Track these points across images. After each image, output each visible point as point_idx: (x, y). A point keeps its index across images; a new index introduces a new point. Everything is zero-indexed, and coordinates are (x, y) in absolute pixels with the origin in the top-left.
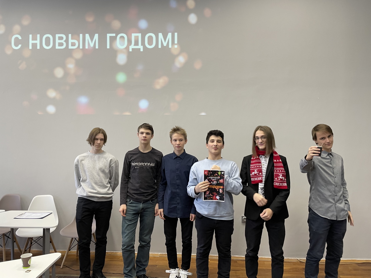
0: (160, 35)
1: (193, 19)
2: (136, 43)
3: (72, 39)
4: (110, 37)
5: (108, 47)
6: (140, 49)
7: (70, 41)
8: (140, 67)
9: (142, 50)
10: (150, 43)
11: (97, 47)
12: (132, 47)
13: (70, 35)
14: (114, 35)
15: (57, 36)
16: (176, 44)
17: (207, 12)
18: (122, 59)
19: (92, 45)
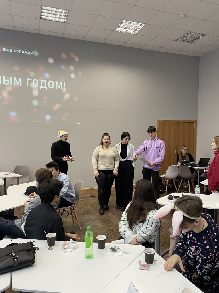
0: (56, 82)
1: (73, 76)
2: (44, 85)
3: (5, 79)
4: (29, 80)
5: (28, 86)
6: (45, 88)
7: (4, 80)
8: (46, 98)
9: (47, 89)
10: (51, 86)
11: (21, 85)
12: (41, 87)
13: (4, 77)
14: (31, 79)
16: (65, 88)
17: (80, 73)
18: (35, 93)
19: (18, 84)
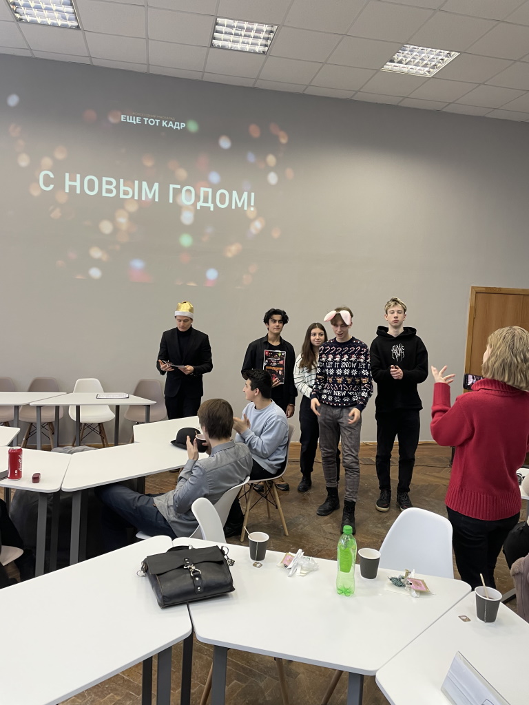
0: (235, 193)
1: (273, 178)
2: (206, 200)
3: (124, 186)
4: (174, 188)
5: (171, 201)
6: (210, 207)
7: (122, 188)
8: (209, 230)
9: (212, 209)
10: (222, 202)
11: (157, 200)
12: (200, 204)
13: (122, 181)
14: (179, 187)
15: (105, 179)
16: (252, 206)
17: (289, 173)
18: (187, 218)
19: (150, 196)
